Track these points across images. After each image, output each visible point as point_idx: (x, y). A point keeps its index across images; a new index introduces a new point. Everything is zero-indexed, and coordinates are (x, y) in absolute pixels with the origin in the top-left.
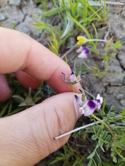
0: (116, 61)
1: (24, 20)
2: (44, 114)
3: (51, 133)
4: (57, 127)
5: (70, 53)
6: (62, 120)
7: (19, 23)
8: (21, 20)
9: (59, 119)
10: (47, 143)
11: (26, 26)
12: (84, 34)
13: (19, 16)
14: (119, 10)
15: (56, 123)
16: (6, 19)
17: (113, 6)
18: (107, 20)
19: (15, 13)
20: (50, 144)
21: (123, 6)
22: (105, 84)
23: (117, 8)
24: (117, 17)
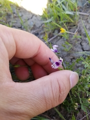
0: (80, 46)
1: (32, 18)
2: (51, 83)
3: (54, 95)
4: (58, 92)
5: (55, 38)
6: (62, 88)
7: (29, 19)
8: (30, 18)
9: (60, 87)
10: (52, 101)
11: (33, 22)
13: (29, 16)
14: (86, 18)
15: (58, 89)
16: (22, 16)
17: (83, 15)
18: (78, 23)
21: (88, 16)
22: (71, 58)
23: (85, 17)
24: (84, 21)
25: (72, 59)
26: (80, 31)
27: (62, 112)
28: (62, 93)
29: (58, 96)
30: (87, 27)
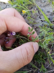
8: (5, 7)
9: (27, 51)
12: (24, 9)
13: (4, 6)
19: (3, 5)
20: (24, 61)
24: (39, 2)
25: (36, 29)
26: (38, 9)
27: (35, 64)
28: (29, 55)
29: (27, 57)
30: (42, 6)
